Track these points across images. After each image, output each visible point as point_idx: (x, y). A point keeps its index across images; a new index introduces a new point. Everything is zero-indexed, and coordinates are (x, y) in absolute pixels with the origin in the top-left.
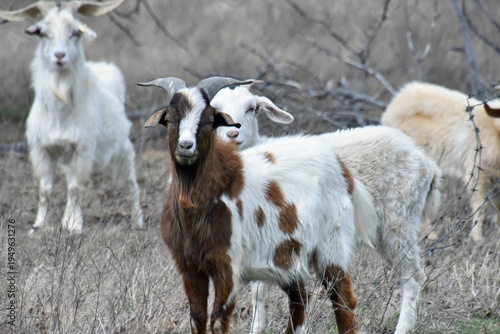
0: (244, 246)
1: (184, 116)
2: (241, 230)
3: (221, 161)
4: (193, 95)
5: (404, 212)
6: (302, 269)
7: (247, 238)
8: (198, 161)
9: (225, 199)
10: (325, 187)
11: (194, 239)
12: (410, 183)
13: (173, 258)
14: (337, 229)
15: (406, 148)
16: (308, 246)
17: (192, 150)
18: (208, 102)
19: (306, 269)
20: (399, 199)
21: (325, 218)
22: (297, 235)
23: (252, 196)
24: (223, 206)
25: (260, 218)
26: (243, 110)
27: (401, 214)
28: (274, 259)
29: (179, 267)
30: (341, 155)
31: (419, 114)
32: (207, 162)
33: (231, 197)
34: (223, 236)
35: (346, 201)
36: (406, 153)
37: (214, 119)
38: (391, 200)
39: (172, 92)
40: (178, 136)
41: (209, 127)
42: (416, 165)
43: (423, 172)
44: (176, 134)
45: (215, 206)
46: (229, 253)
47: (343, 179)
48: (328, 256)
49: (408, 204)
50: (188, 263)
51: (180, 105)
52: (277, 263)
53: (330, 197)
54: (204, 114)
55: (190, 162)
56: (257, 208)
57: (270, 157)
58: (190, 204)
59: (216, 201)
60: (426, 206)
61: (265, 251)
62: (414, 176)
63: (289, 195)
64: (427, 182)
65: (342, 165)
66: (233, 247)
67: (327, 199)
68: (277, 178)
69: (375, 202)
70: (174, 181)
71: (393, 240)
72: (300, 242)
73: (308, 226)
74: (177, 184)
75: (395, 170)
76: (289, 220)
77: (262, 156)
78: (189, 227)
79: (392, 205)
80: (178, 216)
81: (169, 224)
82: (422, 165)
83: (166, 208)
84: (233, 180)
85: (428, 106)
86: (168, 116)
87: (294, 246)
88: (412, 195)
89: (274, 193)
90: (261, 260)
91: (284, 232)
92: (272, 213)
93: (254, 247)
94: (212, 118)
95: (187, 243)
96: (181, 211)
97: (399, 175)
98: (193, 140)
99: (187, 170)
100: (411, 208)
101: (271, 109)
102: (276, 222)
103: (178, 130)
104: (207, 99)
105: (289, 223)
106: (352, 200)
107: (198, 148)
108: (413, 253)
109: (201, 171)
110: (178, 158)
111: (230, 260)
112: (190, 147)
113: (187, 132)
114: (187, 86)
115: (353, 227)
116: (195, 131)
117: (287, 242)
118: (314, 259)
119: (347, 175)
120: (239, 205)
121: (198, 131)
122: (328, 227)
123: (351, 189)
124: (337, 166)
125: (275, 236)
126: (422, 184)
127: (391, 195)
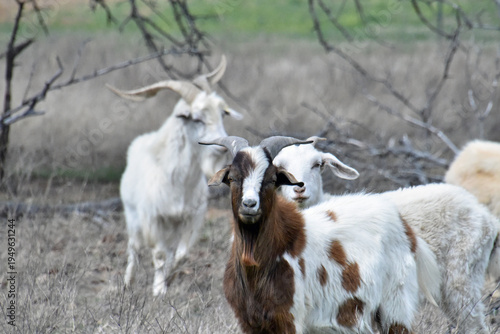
0: (307, 305)
1: (248, 175)
2: (303, 289)
3: (283, 219)
4: (256, 154)
5: (467, 270)
6: (365, 328)
7: (310, 296)
8: (261, 219)
9: (287, 257)
10: (388, 245)
11: (258, 298)
12: (472, 241)
13: (237, 316)
14: (400, 287)
15: (468, 206)
16: (372, 305)
17: (256, 209)
18: (270, 161)
19: (370, 328)
20: (462, 256)
21: (388, 276)
22: (360, 293)
23: (314, 255)
24: (286, 265)
25: (323, 276)
26: (309, 166)
27: (464, 271)
28: (338, 317)
29: (243, 326)
30: (403, 213)
31: (480, 172)
32: (269, 221)
33: (293, 255)
34: (287, 294)
35: (409, 259)
36: (469, 211)
37: (277, 178)
38: (453, 258)
39: (235, 151)
40: (241, 195)
41: (272, 186)
42: (478, 224)
43: (486, 230)
44: (239, 192)
45: (278, 264)
46: (292, 311)
47: (405, 237)
48: (392, 315)
49: (471, 261)
50: (251, 322)
51: (242, 164)
52: (340, 322)
53: (393, 255)
54: (266, 173)
55: (253, 221)
56: (320, 267)
57: (332, 216)
58: (254, 262)
59: (278, 259)
60: (489, 264)
61: (328, 309)
62: (477, 234)
63: (352, 253)
64: (490, 240)
65: (405, 223)
66: (296, 305)
67: (390, 257)
68: (339, 237)
69: (438, 259)
70: (236, 240)
71: (456, 298)
72: (363, 300)
73: (372, 284)
74: (240, 241)
75: (457, 228)
76: (351, 278)
77: (324, 215)
78: (252, 285)
79: (454, 263)
80: (240, 275)
81: (231, 283)
82: (485, 222)
83: (229, 267)
84: (294, 236)
85: (488, 164)
86: (231, 175)
87: (357, 305)
88: (475, 252)
89: (336, 252)
90: (324, 319)
91: (347, 291)
92: (334, 271)
93: (316, 305)
94: (274, 177)
95: (250, 302)
96: (243, 270)
97: (461, 233)
98: (257, 199)
99: (250, 229)
100: (474, 266)
101: (337, 166)
102: (339, 280)
103: (242, 189)
104: (270, 157)
105: (352, 281)
106: (415, 258)
107: (261, 206)
108: (477, 311)
109: (264, 229)
110: (241, 216)
111: (293, 318)
112: (253, 205)
113: (251, 191)
114: (251, 145)
115: (415, 284)
116: (258, 190)
117: (350, 300)
118: (377, 317)
119: (409, 233)
120: (302, 263)
121: (261, 189)
122: (391, 285)
123: (414, 247)
124: (400, 225)
125: (338, 294)
126: (485, 242)
127: (454, 252)
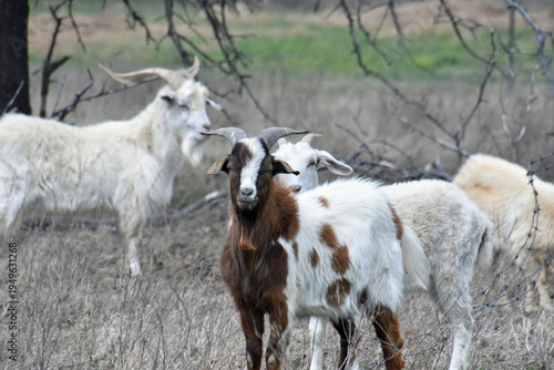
0: (298, 285)
1: (245, 164)
2: (296, 269)
3: (278, 205)
4: (253, 145)
5: (457, 262)
6: (352, 307)
7: (301, 278)
8: (258, 206)
9: (281, 241)
10: (375, 231)
11: (253, 279)
12: (462, 235)
13: (232, 295)
14: (386, 271)
15: (460, 201)
16: (359, 286)
17: (253, 197)
18: (267, 152)
19: (355, 308)
20: (453, 250)
21: (375, 260)
22: (349, 275)
23: (307, 238)
24: (280, 248)
25: (314, 259)
27: (454, 264)
28: (327, 297)
29: (238, 304)
30: (392, 203)
31: (477, 185)
32: (267, 207)
33: (287, 239)
34: (280, 275)
35: (396, 245)
36: (459, 206)
37: (273, 168)
38: (445, 251)
39: (234, 141)
40: (239, 184)
41: (268, 175)
42: (468, 218)
43: (475, 225)
44: (236, 182)
45: (273, 248)
46: (285, 292)
47: (393, 224)
48: (377, 296)
49: (461, 254)
50: (246, 300)
51: (240, 155)
52: (329, 302)
53: (380, 240)
54: (263, 163)
55: (250, 207)
56: (311, 250)
57: (324, 202)
58: (252, 247)
59: (273, 243)
60: (478, 258)
61: (319, 290)
62: (467, 228)
63: (342, 237)
64: (479, 234)
65: (393, 211)
66: (289, 286)
67: (377, 242)
68: (330, 222)
69: (427, 253)
70: (234, 224)
71: (444, 289)
72: (350, 281)
73: (360, 267)
74: (237, 227)
75: (450, 221)
76: (341, 261)
77: (316, 201)
78: (248, 267)
79: (446, 255)
80: (237, 257)
81: (229, 263)
82: (474, 217)
83: (227, 248)
84: (288, 221)
85: (486, 178)
86: (230, 165)
87: (345, 286)
88: (464, 246)
89: (327, 235)
90: (315, 298)
91: (337, 272)
92: (325, 254)
93: (308, 286)
94: (271, 167)
95: (246, 282)
96: (240, 252)
97: (454, 228)
98: (254, 188)
99: (248, 216)
100: (464, 258)
102: (329, 262)
103: (240, 178)
104: (266, 147)
105: (341, 263)
106: (401, 245)
107: (258, 195)
108: (465, 302)
109: (261, 216)
110: (239, 204)
111: (286, 298)
112: (250, 194)
113: (248, 179)
114: (248, 136)
115: (401, 270)
116: (255, 179)
117: (338, 281)
118: (363, 297)
119: (397, 221)
120: (295, 247)
121: (258, 178)
122: (377, 269)
123: (400, 235)
124: (389, 212)
125: (327, 275)
126: (474, 235)
127: (445, 245)
